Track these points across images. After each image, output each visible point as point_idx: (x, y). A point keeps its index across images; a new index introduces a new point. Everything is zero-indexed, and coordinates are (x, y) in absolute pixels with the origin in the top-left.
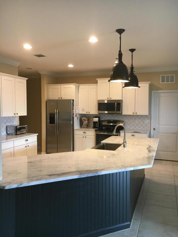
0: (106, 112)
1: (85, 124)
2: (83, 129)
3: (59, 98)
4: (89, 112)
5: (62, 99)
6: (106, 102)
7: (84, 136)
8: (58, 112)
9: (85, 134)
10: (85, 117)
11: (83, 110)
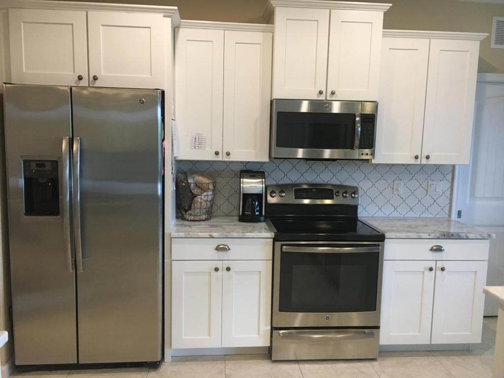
0: (300, 153)
1: (204, 204)
2: (215, 234)
3: (80, 78)
4: (228, 154)
5: (98, 84)
6: (305, 108)
7: (221, 265)
8: (82, 151)
9: (222, 255)
10: (202, 174)
11: (198, 142)
